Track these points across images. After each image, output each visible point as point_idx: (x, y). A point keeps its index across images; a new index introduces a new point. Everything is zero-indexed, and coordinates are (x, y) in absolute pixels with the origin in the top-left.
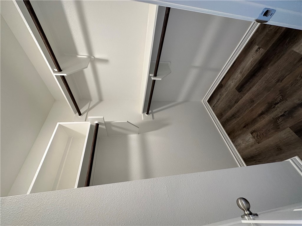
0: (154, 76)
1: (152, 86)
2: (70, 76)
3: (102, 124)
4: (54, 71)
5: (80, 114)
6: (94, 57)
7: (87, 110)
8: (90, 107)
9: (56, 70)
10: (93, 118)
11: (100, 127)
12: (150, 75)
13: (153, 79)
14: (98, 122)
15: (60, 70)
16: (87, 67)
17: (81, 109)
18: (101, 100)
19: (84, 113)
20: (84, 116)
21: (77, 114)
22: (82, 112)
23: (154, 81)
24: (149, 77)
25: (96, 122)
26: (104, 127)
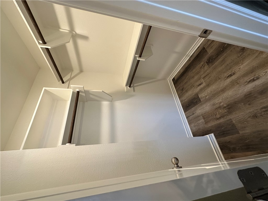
0: (139, 57)
1: (136, 64)
2: (54, 49)
3: (82, 92)
4: (39, 43)
5: (63, 82)
6: (76, 33)
7: (69, 79)
8: (72, 77)
9: (41, 42)
10: (75, 87)
11: (80, 94)
12: (136, 56)
13: (138, 59)
14: (79, 90)
15: (44, 43)
16: (69, 42)
17: (64, 77)
18: (81, 71)
19: (67, 81)
20: (66, 84)
21: (61, 82)
22: (64, 80)
23: (139, 61)
24: (135, 58)
25: (78, 90)
26: (84, 94)
